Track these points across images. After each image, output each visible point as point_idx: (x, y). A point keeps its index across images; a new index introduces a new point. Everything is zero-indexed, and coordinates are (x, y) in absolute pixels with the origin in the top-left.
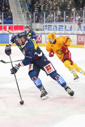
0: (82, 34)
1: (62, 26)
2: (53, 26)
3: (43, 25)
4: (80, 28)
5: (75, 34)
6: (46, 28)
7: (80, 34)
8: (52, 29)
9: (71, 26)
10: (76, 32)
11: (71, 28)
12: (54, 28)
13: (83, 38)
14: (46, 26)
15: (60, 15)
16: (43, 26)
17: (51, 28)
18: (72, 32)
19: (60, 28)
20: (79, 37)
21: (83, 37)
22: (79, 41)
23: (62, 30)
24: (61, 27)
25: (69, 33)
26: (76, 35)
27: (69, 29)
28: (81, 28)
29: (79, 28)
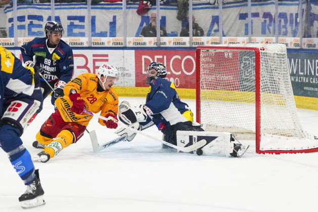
0: (152, 45)
1: (82, 19)
2: (45, 17)
3: (10, 15)
5: (128, 45)
7: (148, 45)
9: (115, 17)
10: (131, 40)
11: (113, 24)
13: (159, 60)
16: (11, 20)
17: (41, 26)
18: (119, 38)
19: (72, 26)
20: (143, 57)
21: (156, 57)
22: (143, 72)
24: (76, 22)
25: (106, 45)
26: (133, 52)
27: (106, 28)
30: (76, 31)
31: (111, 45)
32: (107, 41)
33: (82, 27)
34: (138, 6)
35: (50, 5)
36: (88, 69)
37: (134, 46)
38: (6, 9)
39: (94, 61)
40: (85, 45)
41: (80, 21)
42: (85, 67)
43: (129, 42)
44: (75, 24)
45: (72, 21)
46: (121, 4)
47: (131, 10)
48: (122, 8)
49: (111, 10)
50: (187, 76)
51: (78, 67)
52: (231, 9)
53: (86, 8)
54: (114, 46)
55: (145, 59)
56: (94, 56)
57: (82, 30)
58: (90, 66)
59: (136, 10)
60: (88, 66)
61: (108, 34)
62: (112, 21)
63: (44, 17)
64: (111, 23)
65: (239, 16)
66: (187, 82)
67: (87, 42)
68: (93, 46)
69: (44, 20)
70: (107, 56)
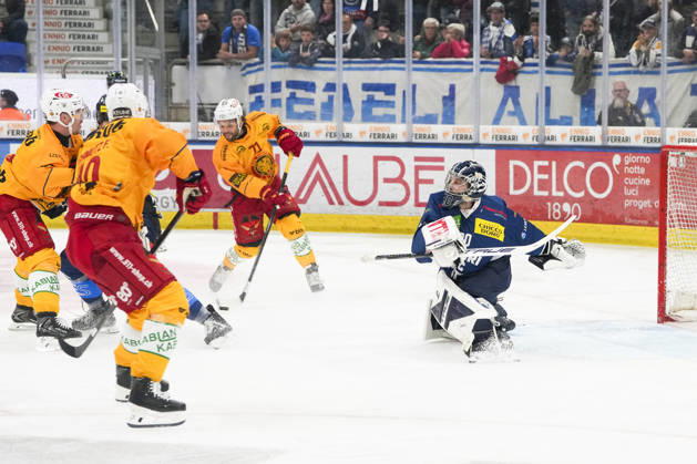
0: (529, 141)
1: (389, 89)
2: (320, 85)
3: (252, 80)
4: (510, 106)
5: (482, 141)
6: (276, 103)
7: (521, 141)
8: (317, 108)
9: (452, 88)
10: (488, 132)
11: (450, 99)
12: (331, 98)
13: (542, 170)
14: (276, 87)
15: (376, 8)
16: (255, 89)
17: (311, 102)
18: (463, 126)
19: (370, 102)
20: (512, 163)
21: (537, 164)
22: (512, 192)
23: (392, 119)
24: (379, 96)
25: (440, 140)
26: (492, 152)
27: (437, 108)
28: (516, 103)
29: (504, 102)
30: (378, 111)
31: (449, 140)
32: (441, 131)
33: (390, 104)
34: (497, 67)
35: (334, 63)
36: (405, 184)
37: (494, 142)
38: (244, 69)
39: (417, 169)
40: (400, 139)
41: (387, 94)
42: (399, 180)
43: (485, 135)
44: (377, 98)
45: (370, 93)
46: (471, 63)
47: (484, 73)
48: (471, 70)
49: (444, 73)
50: (597, 200)
51: (387, 180)
52: (677, 75)
53: (403, 69)
54: (455, 141)
55: (516, 167)
56: (417, 159)
57: (390, 111)
58: (409, 178)
59: (494, 74)
60: (405, 178)
61: (440, 119)
62: (447, 94)
63: (317, 84)
64: (444, 98)
65: (690, 89)
66: (596, 211)
67: (404, 134)
68: (414, 140)
69: (317, 90)
70: (442, 159)
